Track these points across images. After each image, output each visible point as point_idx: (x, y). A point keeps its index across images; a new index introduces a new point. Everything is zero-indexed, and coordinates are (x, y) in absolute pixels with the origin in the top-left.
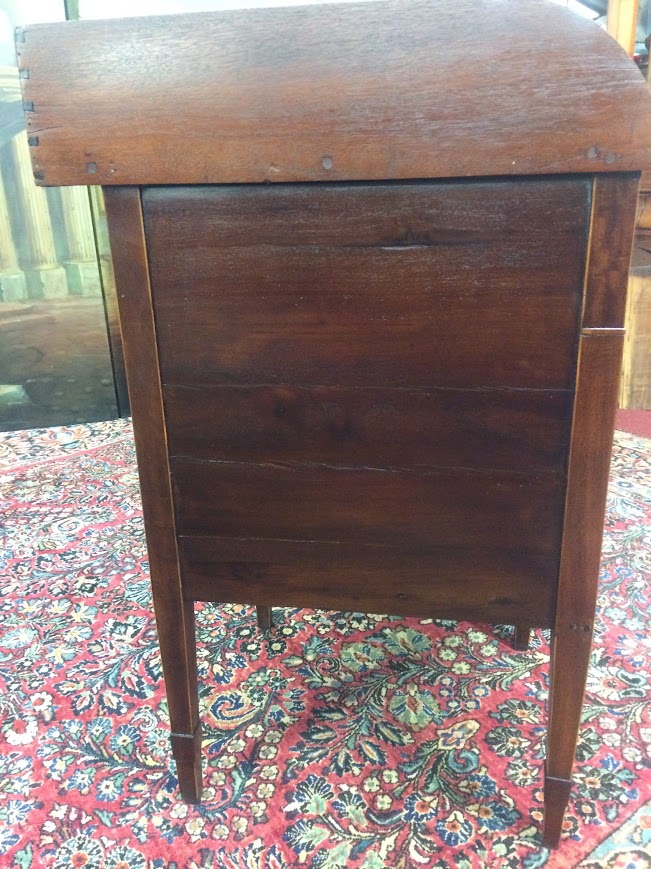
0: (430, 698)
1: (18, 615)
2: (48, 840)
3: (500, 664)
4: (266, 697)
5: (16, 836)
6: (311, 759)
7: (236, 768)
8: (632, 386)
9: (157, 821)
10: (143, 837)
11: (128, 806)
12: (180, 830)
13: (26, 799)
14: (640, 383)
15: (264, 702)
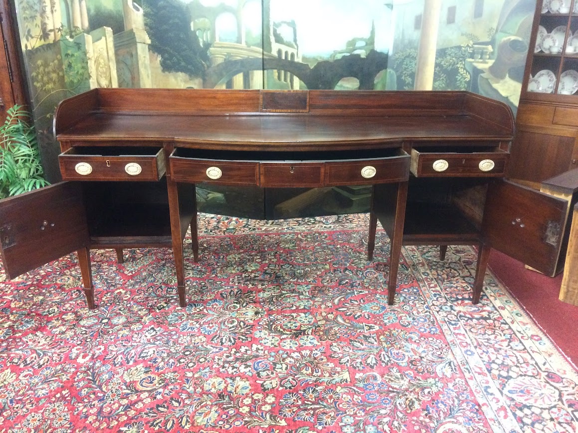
0: (216, 415)
1: (129, 310)
2: (54, 399)
3: (262, 416)
4: (163, 384)
5: (47, 393)
6: (149, 416)
7: (124, 405)
8: (568, 286)
9: (85, 410)
10: (76, 413)
11: (83, 400)
12: (86, 417)
13: (62, 382)
14: (575, 287)
15: (160, 385)
